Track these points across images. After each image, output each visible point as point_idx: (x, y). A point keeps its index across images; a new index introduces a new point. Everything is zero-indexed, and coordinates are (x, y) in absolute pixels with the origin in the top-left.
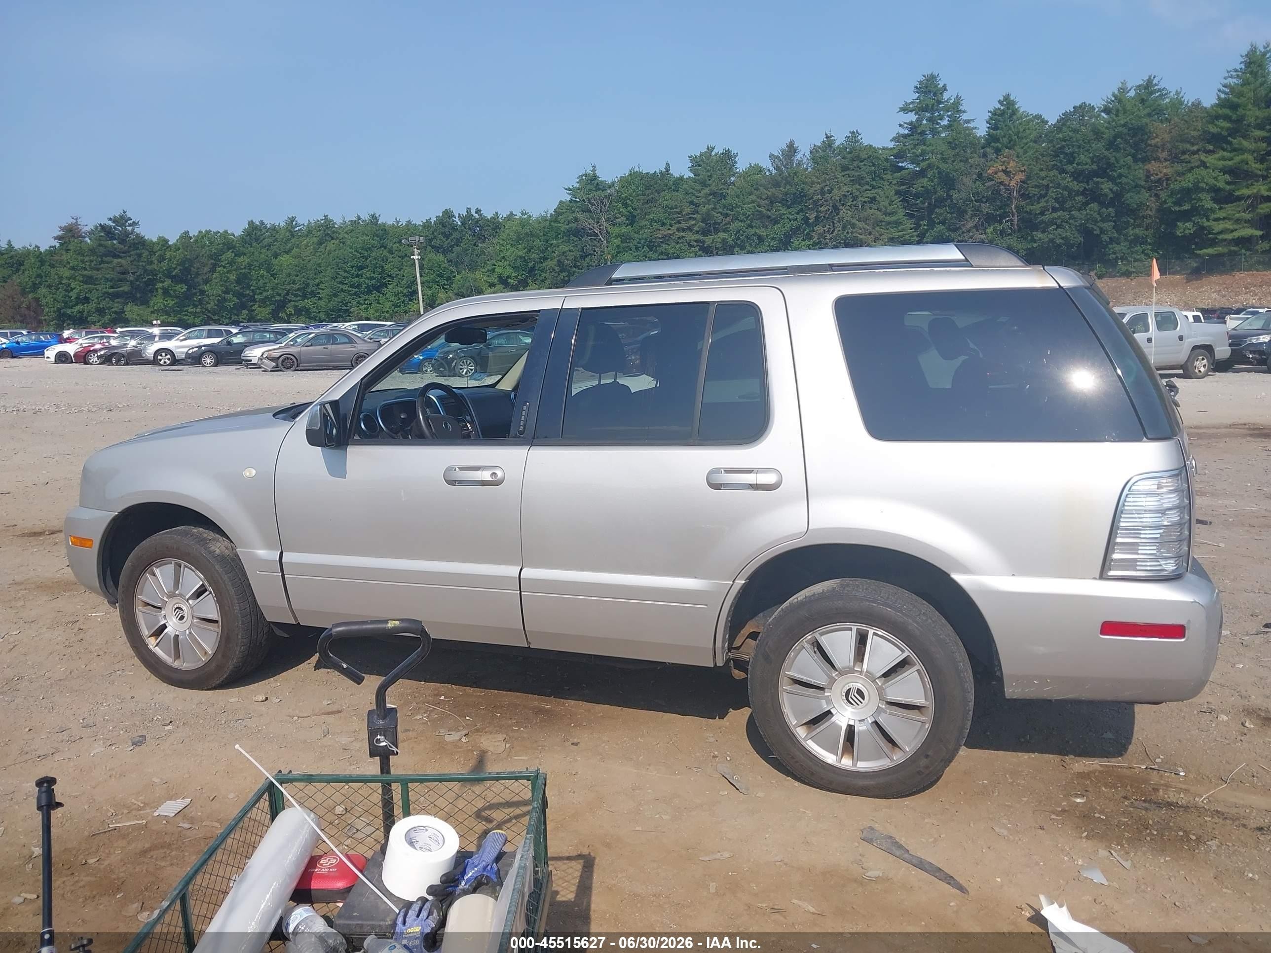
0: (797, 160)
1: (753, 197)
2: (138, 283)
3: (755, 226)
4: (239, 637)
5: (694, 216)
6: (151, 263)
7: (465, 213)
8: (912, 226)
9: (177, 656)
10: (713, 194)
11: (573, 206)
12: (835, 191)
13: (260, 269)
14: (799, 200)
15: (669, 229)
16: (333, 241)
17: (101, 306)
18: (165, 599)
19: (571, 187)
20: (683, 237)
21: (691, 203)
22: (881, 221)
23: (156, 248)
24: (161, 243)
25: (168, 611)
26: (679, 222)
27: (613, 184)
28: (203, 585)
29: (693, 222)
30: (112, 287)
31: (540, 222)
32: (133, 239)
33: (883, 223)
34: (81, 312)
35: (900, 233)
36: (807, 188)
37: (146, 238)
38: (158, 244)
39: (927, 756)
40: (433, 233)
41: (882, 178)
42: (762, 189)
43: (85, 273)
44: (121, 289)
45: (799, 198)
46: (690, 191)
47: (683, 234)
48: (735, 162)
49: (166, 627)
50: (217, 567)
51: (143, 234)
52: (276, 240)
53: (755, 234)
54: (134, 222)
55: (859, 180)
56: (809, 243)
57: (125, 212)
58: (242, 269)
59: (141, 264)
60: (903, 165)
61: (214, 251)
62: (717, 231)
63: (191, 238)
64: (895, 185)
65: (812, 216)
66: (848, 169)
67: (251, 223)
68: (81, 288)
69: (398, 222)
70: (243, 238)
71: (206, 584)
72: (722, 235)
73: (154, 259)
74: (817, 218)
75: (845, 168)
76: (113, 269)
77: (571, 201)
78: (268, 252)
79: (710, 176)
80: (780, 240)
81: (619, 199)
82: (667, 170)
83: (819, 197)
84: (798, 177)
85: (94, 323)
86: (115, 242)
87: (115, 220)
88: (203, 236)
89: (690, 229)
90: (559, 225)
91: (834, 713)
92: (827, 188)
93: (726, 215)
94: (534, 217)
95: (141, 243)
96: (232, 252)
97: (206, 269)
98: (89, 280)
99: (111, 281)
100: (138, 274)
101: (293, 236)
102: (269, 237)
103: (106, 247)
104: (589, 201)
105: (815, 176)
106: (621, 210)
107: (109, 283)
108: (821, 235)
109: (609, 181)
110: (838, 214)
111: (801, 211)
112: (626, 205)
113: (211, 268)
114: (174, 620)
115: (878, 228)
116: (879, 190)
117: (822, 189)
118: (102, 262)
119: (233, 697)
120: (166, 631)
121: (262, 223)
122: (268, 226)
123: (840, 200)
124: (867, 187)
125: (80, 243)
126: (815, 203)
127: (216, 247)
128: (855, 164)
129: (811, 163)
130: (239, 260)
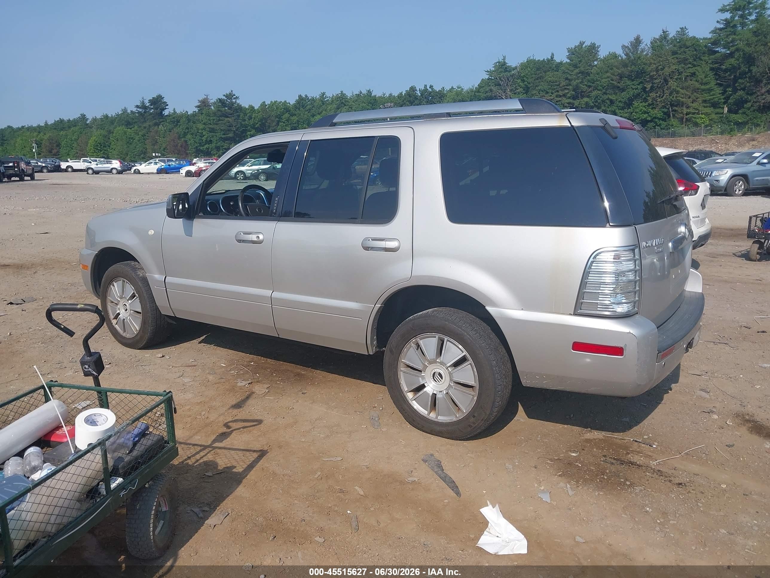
0: (641, 49)
1: (608, 74)
2: (237, 132)
3: (609, 94)
4: (150, 322)
5: (567, 87)
6: (245, 120)
7: (423, 88)
8: (721, 92)
9: (125, 331)
10: (582, 73)
11: (489, 82)
12: (666, 69)
13: (304, 124)
14: (641, 75)
15: (551, 96)
16: (345, 107)
17: (218, 145)
18: (119, 299)
19: (489, 70)
20: (559, 101)
21: (567, 79)
22: (698, 89)
23: (248, 111)
24: (250, 109)
25: (120, 306)
26: (558, 91)
27: (516, 68)
28: (134, 293)
29: (567, 91)
30: (224, 134)
31: (469, 93)
32: (236, 107)
33: (700, 90)
34: (208, 149)
35: (711, 97)
36: (646, 67)
37: (243, 106)
38: (249, 109)
39: (474, 417)
40: (403, 101)
41: (701, 60)
42: (615, 68)
43: (211, 126)
44: (229, 135)
45: (640, 74)
46: (566, 71)
47: (560, 99)
48: (598, 51)
49: (120, 314)
50: (139, 283)
51: (241, 104)
52: (314, 107)
53: (608, 99)
54: (236, 97)
55: (684, 61)
56: (645, 104)
57: (232, 91)
58: (293, 124)
59: (239, 121)
60: (717, 49)
61: (279, 113)
62: (583, 97)
63: (266, 105)
64: (709, 64)
65: (648, 86)
66: (677, 53)
67: (300, 96)
68: (208, 135)
69: (384, 95)
70: (295, 105)
71: (135, 292)
72: (586, 99)
73: (246, 118)
74: (652, 88)
75: (674, 53)
76: (225, 124)
77: (488, 79)
78: (309, 114)
79: (580, 61)
80: (625, 103)
81: (520, 77)
82: (552, 58)
83: (655, 73)
84: (640, 60)
85: (214, 155)
86: (226, 108)
87: (226, 96)
88: (274, 104)
89: (564, 95)
90: (480, 94)
91: (426, 386)
92: (660, 67)
93: (590, 87)
94: (465, 89)
95: (240, 108)
96: (288, 114)
97: (274, 124)
98: (212, 131)
99: (223, 131)
100: (238, 127)
101: (323, 104)
102: (310, 104)
103: (221, 111)
104: (500, 79)
105: (652, 59)
106: (520, 84)
107: (222, 132)
108: (653, 99)
109: (514, 66)
110: (667, 85)
111: (641, 83)
112: (523, 81)
113: (277, 123)
114: (123, 310)
115: (695, 94)
116: (698, 68)
117: (657, 67)
118: (219, 120)
119: (147, 354)
120: (120, 316)
121: (306, 96)
122: (310, 98)
123: (670, 75)
124: (690, 65)
125: (209, 109)
126: (652, 78)
127: (280, 110)
128: (682, 50)
129: (651, 51)
130: (292, 118)
